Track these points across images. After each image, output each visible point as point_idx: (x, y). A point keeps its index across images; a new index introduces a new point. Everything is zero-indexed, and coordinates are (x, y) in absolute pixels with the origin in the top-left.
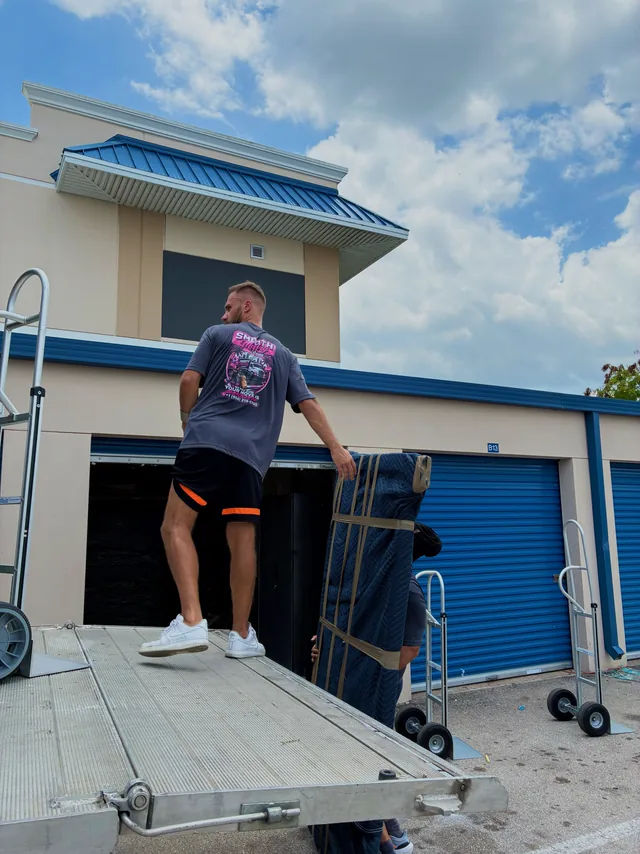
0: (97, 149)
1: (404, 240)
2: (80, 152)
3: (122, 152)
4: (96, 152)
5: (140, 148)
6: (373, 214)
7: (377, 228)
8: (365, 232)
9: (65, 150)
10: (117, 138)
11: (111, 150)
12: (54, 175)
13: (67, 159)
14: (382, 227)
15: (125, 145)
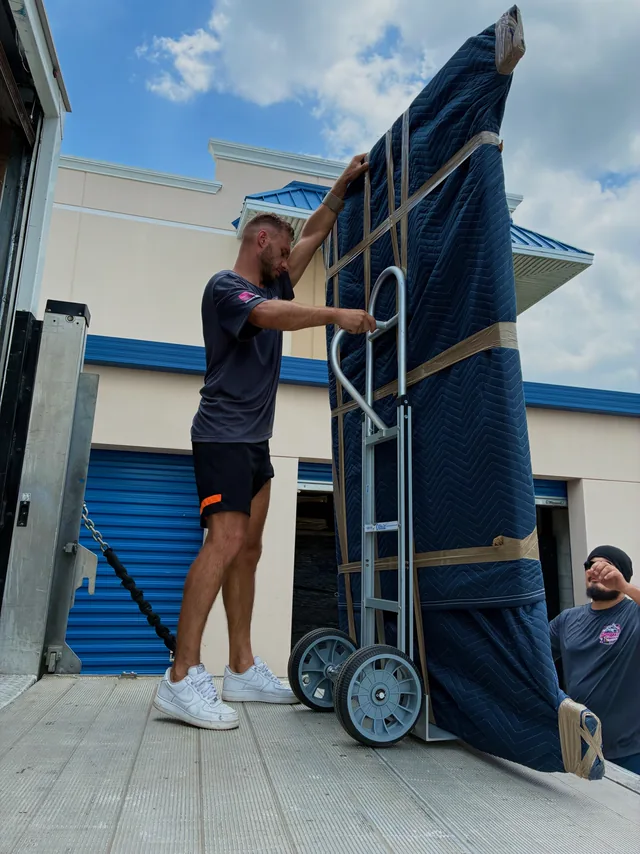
0: (275, 195)
1: (588, 265)
2: (261, 198)
3: (297, 196)
4: (274, 198)
5: (315, 192)
6: (552, 241)
7: (558, 254)
8: (545, 258)
9: (247, 197)
10: (293, 184)
11: (288, 195)
12: (236, 223)
13: (248, 206)
14: (563, 252)
15: (300, 190)
